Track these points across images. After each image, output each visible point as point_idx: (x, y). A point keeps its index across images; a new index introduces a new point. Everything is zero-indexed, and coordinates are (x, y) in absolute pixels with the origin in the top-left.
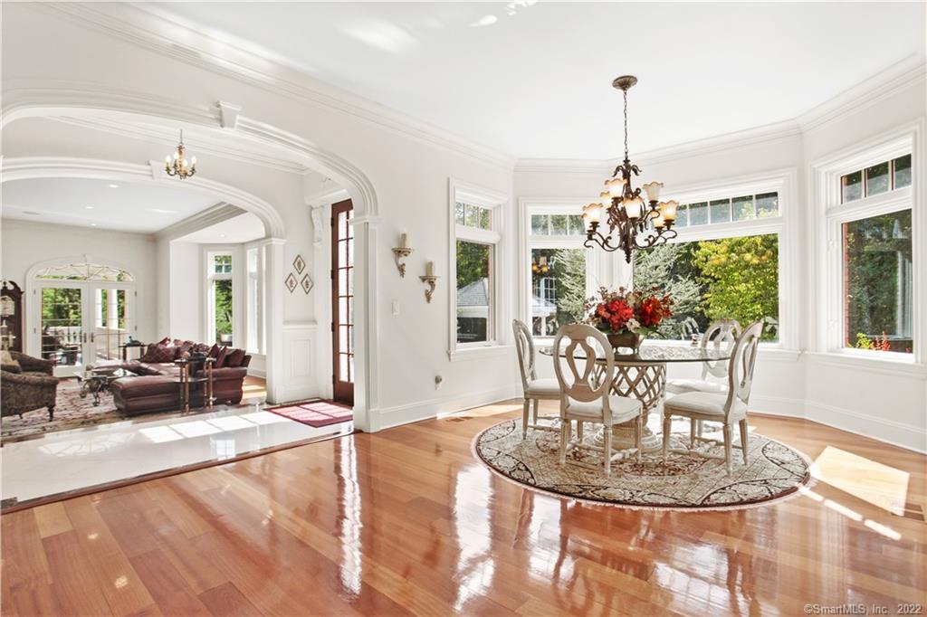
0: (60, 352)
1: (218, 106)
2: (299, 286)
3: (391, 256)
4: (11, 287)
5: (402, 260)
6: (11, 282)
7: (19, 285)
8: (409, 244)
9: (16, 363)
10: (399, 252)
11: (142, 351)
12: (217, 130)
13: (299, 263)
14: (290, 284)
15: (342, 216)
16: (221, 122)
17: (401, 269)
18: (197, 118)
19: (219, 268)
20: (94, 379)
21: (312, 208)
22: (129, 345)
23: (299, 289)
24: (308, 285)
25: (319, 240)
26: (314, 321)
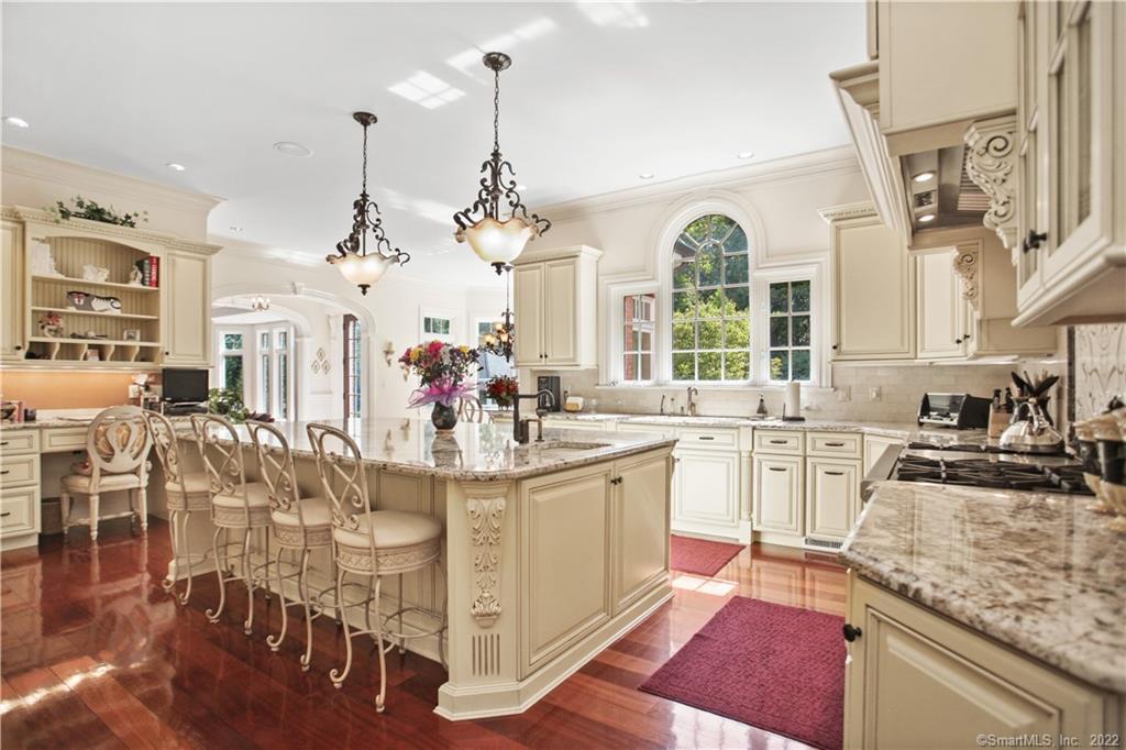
2: (321, 370)
3: (384, 355)
5: (390, 357)
8: (393, 348)
10: (388, 353)
12: (293, 296)
13: (321, 354)
14: (315, 367)
15: (351, 323)
16: (295, 292)
17: (389, 362)
18: (286, 292)
19: (229, 346)
21: (329, 317)
23: (321, 371)
24: (327, 368)
25: (335, 338)
26: (330, 392)
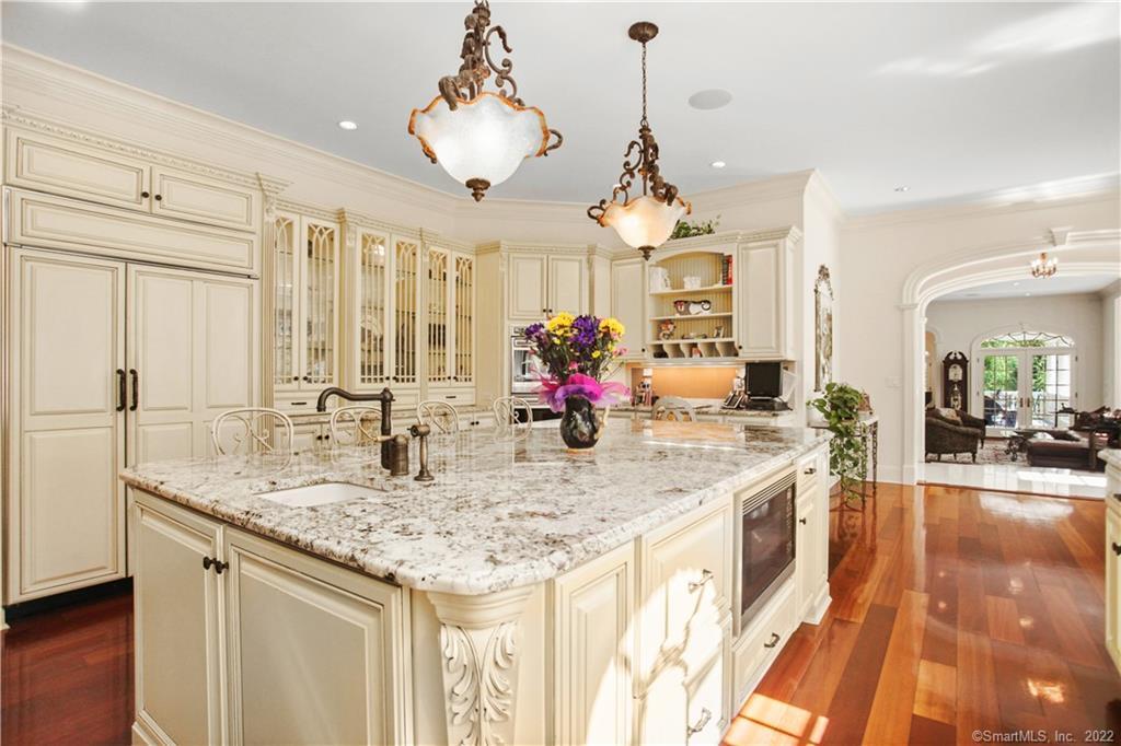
0: (1001, 415)
1: (1051, 232)
4: (959, 357)
6: (961, 353)
7: (966, 355)
9: (959, 419)
11: (1076, 418)
20: (1014, 437)
22: (1061, 412)
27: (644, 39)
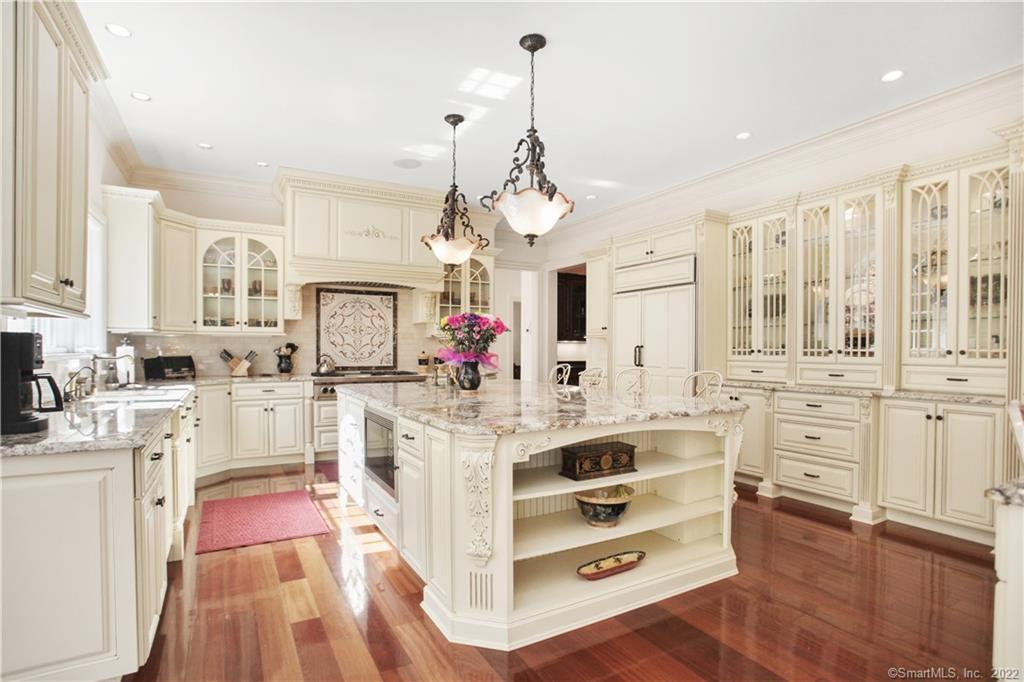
27: (533, 49)
